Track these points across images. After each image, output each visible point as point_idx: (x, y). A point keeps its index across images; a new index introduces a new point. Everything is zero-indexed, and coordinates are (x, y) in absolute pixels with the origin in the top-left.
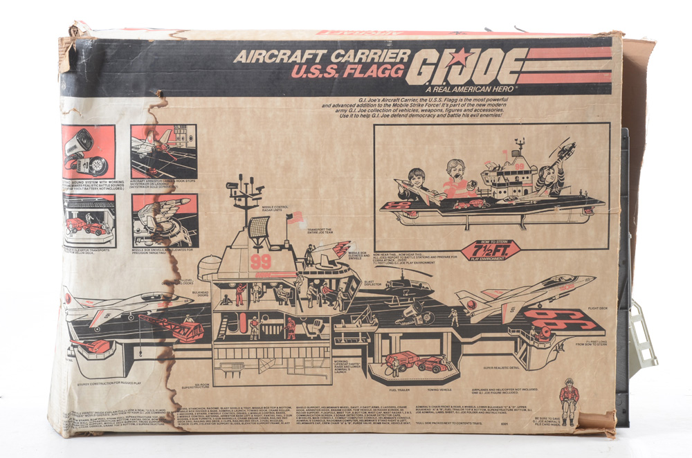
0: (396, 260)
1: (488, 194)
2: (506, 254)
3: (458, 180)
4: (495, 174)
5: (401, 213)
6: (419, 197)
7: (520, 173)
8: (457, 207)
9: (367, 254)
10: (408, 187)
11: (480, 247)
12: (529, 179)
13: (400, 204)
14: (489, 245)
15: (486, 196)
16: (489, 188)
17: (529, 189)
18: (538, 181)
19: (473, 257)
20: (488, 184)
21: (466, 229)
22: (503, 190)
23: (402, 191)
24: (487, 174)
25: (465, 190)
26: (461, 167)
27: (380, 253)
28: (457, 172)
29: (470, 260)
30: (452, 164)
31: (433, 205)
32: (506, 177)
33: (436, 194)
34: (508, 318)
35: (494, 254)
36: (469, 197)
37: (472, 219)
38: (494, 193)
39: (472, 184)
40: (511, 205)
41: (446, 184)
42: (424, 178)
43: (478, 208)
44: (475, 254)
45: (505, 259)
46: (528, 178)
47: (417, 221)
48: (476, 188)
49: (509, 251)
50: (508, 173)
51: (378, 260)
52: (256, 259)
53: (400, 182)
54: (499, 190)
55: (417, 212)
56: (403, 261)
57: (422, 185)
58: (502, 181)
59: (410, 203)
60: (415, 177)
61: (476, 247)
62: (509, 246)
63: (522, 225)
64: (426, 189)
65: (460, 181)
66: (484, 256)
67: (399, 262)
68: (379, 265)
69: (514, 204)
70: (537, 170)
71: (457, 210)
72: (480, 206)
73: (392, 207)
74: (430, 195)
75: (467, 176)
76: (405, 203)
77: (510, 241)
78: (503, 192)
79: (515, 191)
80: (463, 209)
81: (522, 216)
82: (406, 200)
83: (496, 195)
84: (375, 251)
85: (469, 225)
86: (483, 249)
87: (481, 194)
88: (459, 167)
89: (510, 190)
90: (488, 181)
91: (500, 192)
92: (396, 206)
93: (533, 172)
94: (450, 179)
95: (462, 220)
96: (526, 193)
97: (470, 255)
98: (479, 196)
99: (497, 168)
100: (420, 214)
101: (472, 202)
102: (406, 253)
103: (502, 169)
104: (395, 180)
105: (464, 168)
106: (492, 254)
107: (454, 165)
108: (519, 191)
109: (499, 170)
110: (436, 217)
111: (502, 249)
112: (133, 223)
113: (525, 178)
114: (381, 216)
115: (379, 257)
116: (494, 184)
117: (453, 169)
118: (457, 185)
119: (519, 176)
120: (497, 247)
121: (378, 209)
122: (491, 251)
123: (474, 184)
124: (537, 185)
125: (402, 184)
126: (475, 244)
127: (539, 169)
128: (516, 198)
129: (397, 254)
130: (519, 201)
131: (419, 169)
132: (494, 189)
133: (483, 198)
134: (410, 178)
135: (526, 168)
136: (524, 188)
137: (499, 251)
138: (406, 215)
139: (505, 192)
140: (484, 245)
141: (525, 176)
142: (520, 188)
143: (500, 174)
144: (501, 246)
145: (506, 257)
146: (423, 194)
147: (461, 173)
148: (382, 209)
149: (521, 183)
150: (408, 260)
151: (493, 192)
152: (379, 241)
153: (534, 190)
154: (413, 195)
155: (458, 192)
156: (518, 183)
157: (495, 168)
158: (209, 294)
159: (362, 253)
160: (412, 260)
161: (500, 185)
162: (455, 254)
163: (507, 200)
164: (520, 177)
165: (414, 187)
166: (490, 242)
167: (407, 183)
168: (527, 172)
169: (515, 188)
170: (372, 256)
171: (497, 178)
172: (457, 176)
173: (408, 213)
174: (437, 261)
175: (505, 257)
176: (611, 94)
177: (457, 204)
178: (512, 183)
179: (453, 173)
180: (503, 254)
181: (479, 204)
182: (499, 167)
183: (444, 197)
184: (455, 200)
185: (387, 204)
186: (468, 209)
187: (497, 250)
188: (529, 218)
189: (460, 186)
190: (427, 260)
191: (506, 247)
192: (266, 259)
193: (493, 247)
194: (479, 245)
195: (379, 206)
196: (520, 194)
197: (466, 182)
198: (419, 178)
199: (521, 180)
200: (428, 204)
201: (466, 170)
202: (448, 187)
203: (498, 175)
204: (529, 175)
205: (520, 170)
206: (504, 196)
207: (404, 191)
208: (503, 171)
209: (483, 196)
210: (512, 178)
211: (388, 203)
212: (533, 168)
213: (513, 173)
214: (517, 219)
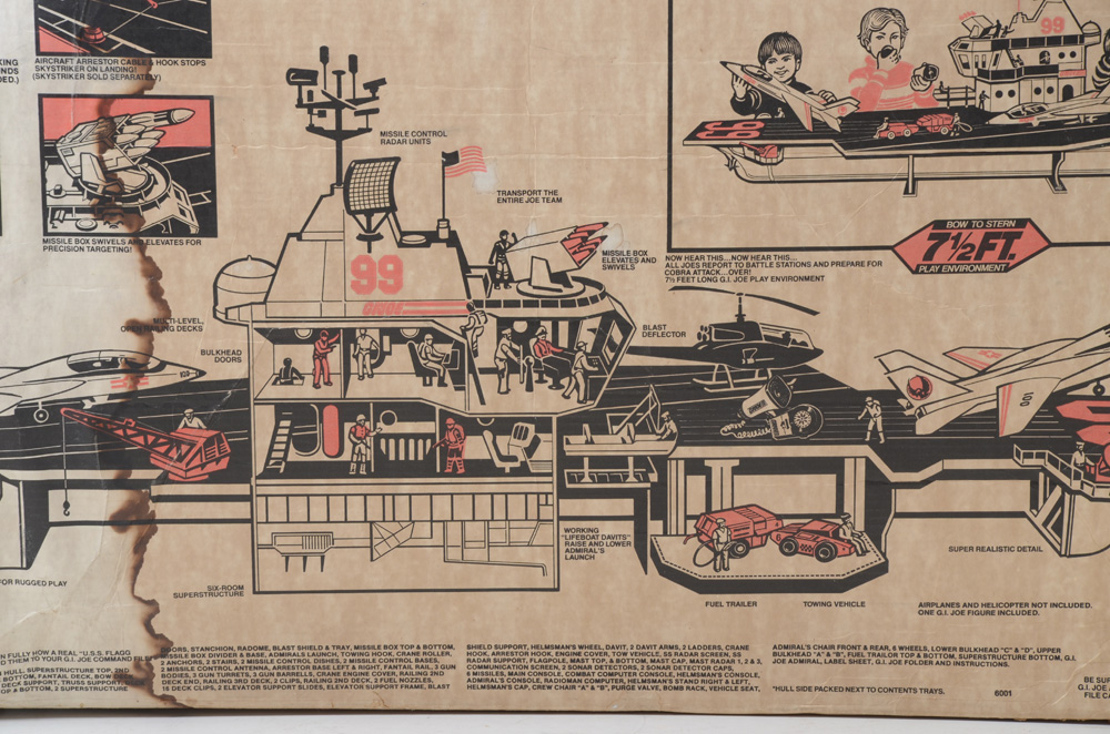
0: (724, 271)
1: (966, 99)
2: (1012, 257)
3: (888, 63)
4: (987, 45)
5: (739, 150)
6: (787, 108)
7: (1054, 41)
8: (884, 135)
9: (650, 256)
10: (757, 83)
11: (942, 239)
12: (1078, 58)
13: (736, 127)
14: (965, 233)
15: (962, 103)
16: (970, 82)
17: (1076, 85)
18: (1101, 63)
19: (925, 265)
20: (966, 72)
21: (906, 192)
22: (1005, 88)
23: (741, 93)
24: (964, 46)
25: (906, 91)
26: (896, 29)
27: (683, 255)
28: (885, 42)
29: (915, 272)
30: (874, 21)
31: (821, 130)
32: (1015, 53)
33: (829, 101)
34: (1014, 421)
35: (979, 256)
36: (915, 106)
37: (924, 165)
38: (983, 96)
39: (926, 72)
40: (1028, 126)
42: (798, 57)
43: (938, 136)
44: (929, 255)
45: (1007, 270)
46: (1073, 55)
47: (781, 171)
48: (936, 84)
49: (1018, 247)
50: (1020, 43)
51: (678, 272)
52: (364, 267)
53: (737, 69)
54: (996, 88)
55: (780, 147)
56: (741, 275)
57: (793, 78)
58: (1005, 64)
59: (760, 125)
60: (775, 55)
61: (932, 237)
62: (1019, 235)
63: (1055, 180)
64: (803, 88)
65: (893, 65)
66: (954, 260)
67: (733, 277)
68: (680, 284)
69: (1035, 123)
70: (1099, 33)
71: (884, 142)
72: (944, 131)
73: (716, 133)
74: (816, 101)
75: (913, 53)
76: (748, 124)
77: (1021, 223)
78: (1005, 94)
79: (1038, 91)
80: (900, 140)
81: (1057, 157)
82: (752, 116)
83: (987, 101)
84: (670, 249)
85: (915, 180)
86: (951, 242)
87: (948, 100)
88: (892, 28)
89: (1026, 88)
90: (966, 66)
91: (999, 94)
92: (726, 133)
93: (1088, 40)
94: (867, 60)
95: (898, 166)
96: (1068, 93)
97: (916, 258)
98: (943, 105)
99: (993, 31)
100: (788, 152)
101: (924, 121)
102: (750, 254)
103: (1006, 32)
104: (724, 64)
105: (904, 31)
106: (973, 255)
107: (877, 24)
108: (1050, 90)
109: (996, 34)
110: (825, 159)
111: (1001, 243)
112: (43, 171)
113: (1068, 58)
114: (685, 157)
115: (680, 263)
116: (983, 74)
117: (875, 35)
118: (885, 75)
119: (1050, 50)
120: (988, 236)
121: (677, 139)
122: (973, 247)
123: (930, 72)
124: (1098, 73)
125: (742, 75)
126: (930, 230)
127: (1104, 32)
128: (1042, 110)
129: (728, 256)
130: (1047, 117)
131: (787, 36)
132: (982, 87)
133: (952, 111)
134: (763, 58)
135: (1071, 29)
136: (1063, 83)
137: (992, 247)
138: (750, 154)
139: (1011, 94)
140: (954, 233)
141: (1067, 50)
142: (1052, 83)
143: (998, 45)
144: (997, 236)
145: (1012, 263)
146: (796, 101)
147: (896, 43)
148: (688, 138)
149: (1055, 69)
150: (754, 272)
151: (979, 92)
152: (680, 222)
153: (1090, 86)
154: (771, 103)
155: (887, 94)
156: (1047, 69)
157: (986, 31)
158: (244, 356)
159: (635, 253)
160: (766, 272)
161: (1000, 76)
162: (877, 255)
163: (1018, 114)
164: (1054, 52)
165: (773, 82)
166: (970, 224)
167: (755, 71)
168: (1071, 40)
169: (1038, 83)
170: (662, 262)
171: (990, 57)
172: (885, 52)
173: (757, 150)
174: (830, 274)
175: (1007, 263)
177: (885, 125)
178: (1032, 71)
179: (876, 46)
180: (1002, 256)
181: (941, 124)
182: (999, 26)
183: (850, 109)
184: (879, 117)
185: (702, 128)
186: (913, 138)
187: (986, 245)
188: (1075, 160)
189: (894, 80)
190: (804, 272)
191: (1011, 237)
192: (390, 267)
193: (977, 238)
194: (939, 231)
195: (682, 130)
196: (1051, 98)
197: (911, 67)
198: (786, 59)
199: (1054, 60)
200: (808, 125)
201: (910, 36)
202: (861, 82)
203: (993, 49)
204: (1077, 49)
205: (1052, 34)
206: (1008, 103)
207: (748, 92)
208: (1008, 36)
209: (953, 104)
210: (1031, 57)
211: (704, 124)
212: (1090, 29)
213: (1036, 42)
214: (1045, 163)
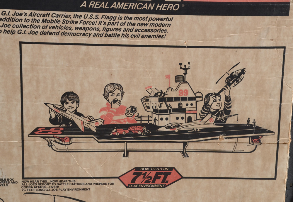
0: (47, 186)
1: (148, 120)
2: (167, 182)
3: (116, 106)
4: (157, 100)
5: (53, 139)
6: (73, 122)
7: (184, 99)
8: (114, 134)
9: (15, 180)
10: (60, 112)
11: (139, 174)
12: (194, 106)
13: (51, 129)
14: (148, 172)
15: (147, 122)
16: (150, 114)
17: (193, 116)
18: (203, 108)
19: (132, 184)
20: (148, 110)
21: (124, 156)
22: (164, 117)
23: (53, 116)
24: (148, 100)
25: (124, 117)
26: (119, 92)
27: (29, 180)
28: (115, 97)
29: (128, 187)
30: (110, 88)
31: (88, 132)
32: (168, 103)
33: (91, 120)
35: (154, 181)
36: (127, 123)
37: (131, 146)
38: (155, 120)
39: (132, 109)
40: (174, 132)
41: (102, 110)
42: (78, 102)
43: (137, 134)
44: (134, 180)
45: (165, 187)
46: (192, 105)
47: (70, 147)
48: (136, 114)
49: (169, 178)
50: (170, 99)
51: (27, 187)
53: (52, 107)
54: (160, 117)
55: (71, 138)
56: (55, 188)
57: (76, 110)
58: (164, 107)
59: (62, 129)
60: (68, 101)
61: (134, 174)
62: (170, 174)
63: (184, 153)
64: (80, 115)
65: (118, 106)
66: (143, 183)
67: (52, 189)
68: (28, 192)
69: (176, 130)
70: (202, 97)
71: (114, 136)
72: (139, 133)
73: (43, 132)
74: (86, 121)
75: (126, 102)
76: (56, 129)
77: (171, 169)
78: (164, 119)
79: (177, 118)
80: (121, 136)
81: (185, 144)
82: (58, 126)
83: (157, 122)
84: (23, 178)
85: (127, 151)
86: (142, 176)
87: (141, 121)
88: (117, 91)
89: (173, 117)
90: (148, 107)
91: (162, 119)
92: (47, 132)
93: (197, 99)
94: (107, 104)
95: (121, 146)
96: (190, 120)
97: (128, 181)
98: (139, 122)
99: (159, 94)
100: (74, 140)
101: (131, 129)
102: (58, 180)
103: (164, 95)
104: (46, 104)
105: (122, 93)
106: (151, 181)
107: (111, 90)
108: (182, 118)
109: (161, 95)
110: (92, 143)
111: (162, 176)
113: (189, 106)
114: (29, 142)
115: (28, 184)
116: (155, 111)
117: (110, 94)
118: (115, 110)
119: (182, 102)
120: (157, 174)
121: (26, 134)
122: (151, 177)
123: (133, 109)
124: (202, 112)
125: (54, 108)
126: (134, 171)
127: (204, 96)
128: (179, 126)
129: (48, 181)
130: (181, 128)
131: (73, 93)
132: (155, 116)
133: (143, 125)
134: (63, 102)
135: (191, 95)
136: (188, 116)
137: (159, 178)
138: (58, 141)
139: (167, 119)
140: (144, 172)
141: (189, 103)
142: (183, 115)
143: (161, 100)
144: (161, 174)
145: (167, 184)
146: (78, 121)
147: (119, 98)
148: (31, 134)
149: (184, 110)
150: (60, 187)
151: (153, 118)
152: (28, 167)
153: (198, 117)
154: (66, 121)
155: (116, 118)
156: (181, 110)
157: (156, 94)
159: (8, 179)
160: (65, 187)
161: (162, 112)
162: (112, 180)
163: (169, 127)
164: (184, 103)
165: (67, 112)
166: (150, 169)
167: (59, 107)
168: (191, 99)
169: (178, 115)
170: (20, 183)
171: (158, 104)
172: (115, 101)
173: (61, 139)
174: (93, 188)
175: (165, 184)
176: (288, 15)
177: (115, 130)
178: (175, 111)
179: (111, 98)
180: (163, 181)
181: (139, 130)
182: (161, 92)
183: (100, 123)
184: (112, 126)
185: (37, 129)
186: (127, 135)
187: (157, 177)
188: (192, 146)
189: (118, 112)
190: (82, 187)
191: (166, 174)
193: (153, 174)
194: (138, 171)
195: (27, 131)
196: (183, 121)
197: (125, 107)
198: (73, 103)
199: (184, 106)
200: (82, 129)
201: (125, 95)
202: (104, 113)
203: (159, 101)
204: (193, 102)
205: (183, 96)
206: (165, 123)
207: (56, 116)
208: (165, 96)
209: (143, 122)
210: (175, 105)
211: (37, 128)
212: (198, 95)
213: (176, 99)
214: (180, 146)
